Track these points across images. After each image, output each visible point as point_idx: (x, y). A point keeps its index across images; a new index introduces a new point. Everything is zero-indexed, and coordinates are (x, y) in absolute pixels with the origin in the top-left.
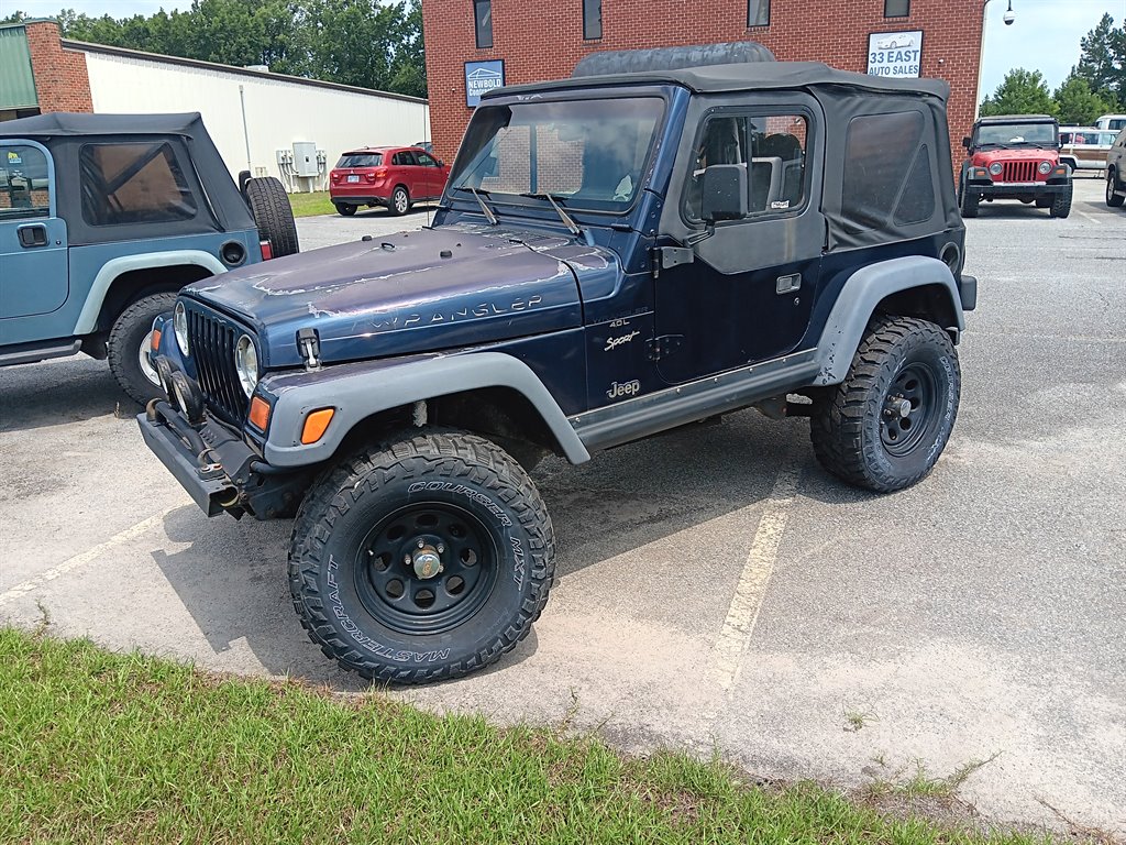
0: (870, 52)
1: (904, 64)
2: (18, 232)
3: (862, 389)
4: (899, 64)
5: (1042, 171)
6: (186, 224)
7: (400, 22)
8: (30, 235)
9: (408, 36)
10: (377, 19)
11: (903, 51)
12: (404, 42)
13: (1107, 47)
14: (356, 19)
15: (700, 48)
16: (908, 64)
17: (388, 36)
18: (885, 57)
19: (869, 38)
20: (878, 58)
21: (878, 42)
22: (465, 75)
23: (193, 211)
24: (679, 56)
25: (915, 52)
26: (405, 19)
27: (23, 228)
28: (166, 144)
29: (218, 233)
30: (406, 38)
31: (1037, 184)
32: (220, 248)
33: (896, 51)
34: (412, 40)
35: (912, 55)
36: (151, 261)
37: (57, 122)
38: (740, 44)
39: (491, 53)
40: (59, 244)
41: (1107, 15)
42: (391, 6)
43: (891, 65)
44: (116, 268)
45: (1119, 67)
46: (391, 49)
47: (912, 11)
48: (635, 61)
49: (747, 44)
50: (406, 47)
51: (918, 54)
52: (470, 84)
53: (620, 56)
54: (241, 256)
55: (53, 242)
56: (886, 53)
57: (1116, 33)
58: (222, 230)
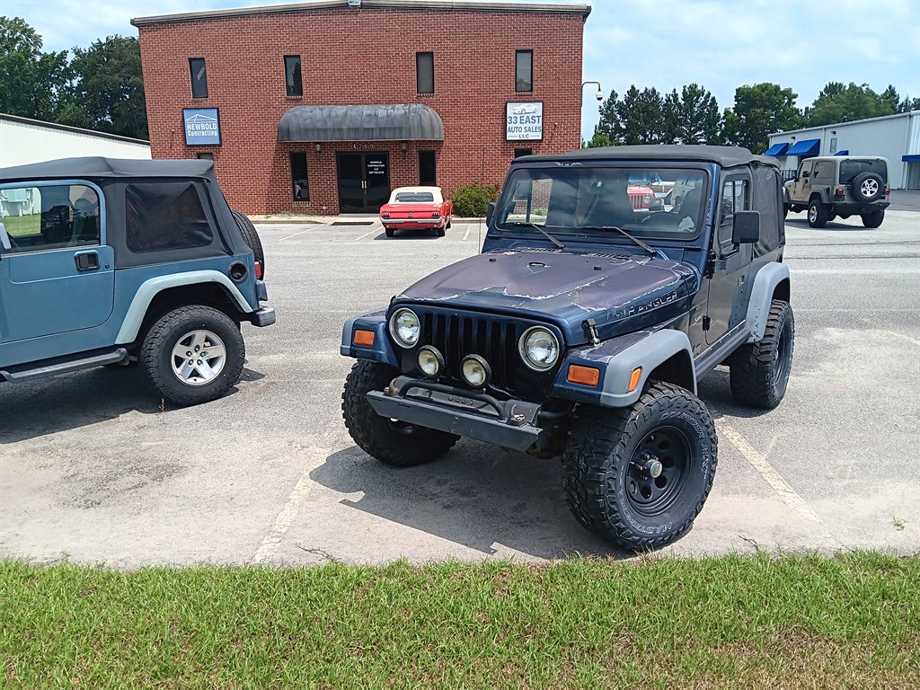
0: (508, 116)
1: (531, 125)
2: (76, 258)
3: (769, 344)
4: (528, 125)
5: (646, 201)
6: (203, 249)
7: (63, 68)
8: (85, 261)
9: (71, 80)
10: (41, 63)
11: (530, 116)
12: (68, 85)
13: (616, 113)
14: (20, 62)
15: (384, 107)
16: (534, 125)
17: (51, 79)
18: (518, 120)
19: (506, 106)
20: (513, 120)
21: (513, 109)
22: (183, 119)
23: (209, 239)
24: (369, 112)
25: (539, 117)
26: (68, 66)
27: (80, 255)
28: (192, 185)
29: (228, 256)
30: (68, 81)
31: (643, 210)
32: (230, 268)
33: (526, 116)
34: (75, 83)
35: (537, 119)
36: (183, 280)
37: (109, 166)
38: (414, 106)
39: (208, 102)
40: (107, 267)
41: (613, 92)
42: (54, 54)
43: (523, 126)
44: (156, 286)
45: (624, 127)
46: (54, 90)
47: (535, 87)
48: (333, 114)
49: (420, 106)
50: (70, 89)
51: (541, 118)
52: (188, 127)
53: (321, 110)
54: (243, 274)
55: (102, 265)
56: (518, 116)
57: (620, 104)
58: (231, 253)
